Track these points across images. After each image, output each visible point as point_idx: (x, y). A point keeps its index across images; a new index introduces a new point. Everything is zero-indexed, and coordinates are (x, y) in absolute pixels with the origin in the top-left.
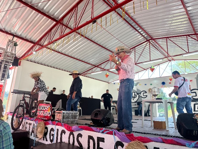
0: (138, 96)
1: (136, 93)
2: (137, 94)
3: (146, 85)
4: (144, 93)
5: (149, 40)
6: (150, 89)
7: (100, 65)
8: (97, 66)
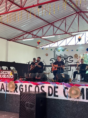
0: (65, 60)
1: (63, 58)
2: (65, 59)
3: (72, 50)
4: (70, 58)
5: (78, 12)
6: (76, 54)
7: (32, 31)
8: (29, 33)
